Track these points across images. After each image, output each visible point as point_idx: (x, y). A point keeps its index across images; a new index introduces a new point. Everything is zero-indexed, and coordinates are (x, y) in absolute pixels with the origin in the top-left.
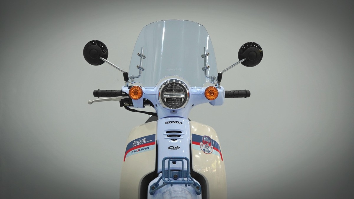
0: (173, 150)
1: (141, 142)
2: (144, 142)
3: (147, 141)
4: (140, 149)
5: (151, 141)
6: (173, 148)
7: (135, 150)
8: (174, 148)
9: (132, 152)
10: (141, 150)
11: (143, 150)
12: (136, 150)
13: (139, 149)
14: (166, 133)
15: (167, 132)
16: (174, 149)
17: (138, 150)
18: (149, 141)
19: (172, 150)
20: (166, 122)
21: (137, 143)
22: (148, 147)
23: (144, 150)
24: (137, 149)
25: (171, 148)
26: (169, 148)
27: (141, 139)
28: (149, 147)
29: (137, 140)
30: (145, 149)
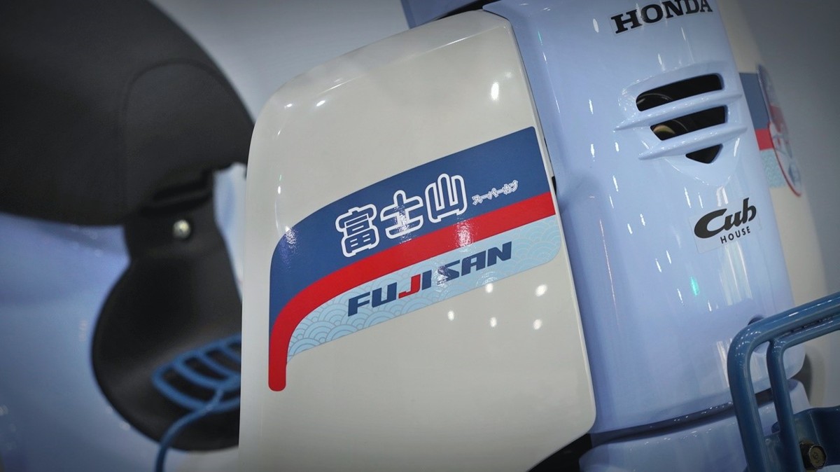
0: (731, 237)
1: (422, 211)
2: (448, 208)
3: (478, 199)
4: (428, 275)
5: (509, 188)
6: (727, 226)
7: (382, 283)
8: (728, 218)
9: (353, 307)
10: (437, 277)
11: (461, 279)
12: (392, 288)
13: (418, 269)
14: (636, 115)
15: (647, 101)
16: (734, 229)
17: (415, 280)
18: (495, 193)
19: (723, 240)
20: (617, 19)
21: (382, 226)
22: (497, 241)
23: (466, 270)
24: (402, 277)
25: (712, 226)
26: (702, 230)
27: (415, 180)
28: (508, 247)
29: (379, 193)
30: (480, 265)
